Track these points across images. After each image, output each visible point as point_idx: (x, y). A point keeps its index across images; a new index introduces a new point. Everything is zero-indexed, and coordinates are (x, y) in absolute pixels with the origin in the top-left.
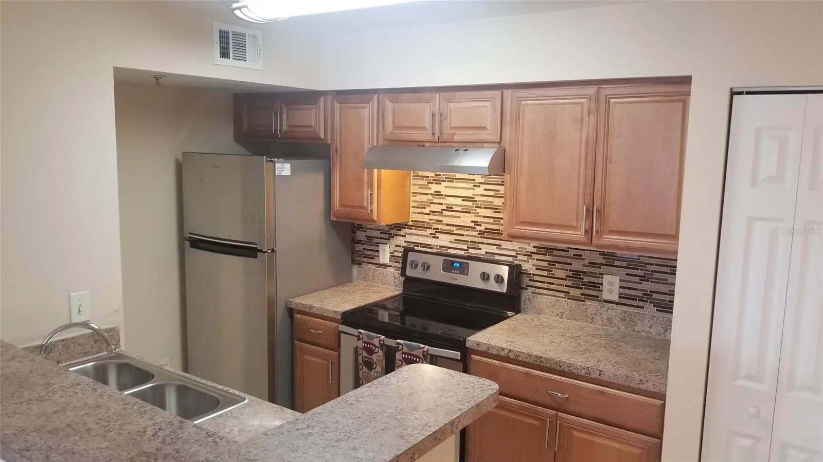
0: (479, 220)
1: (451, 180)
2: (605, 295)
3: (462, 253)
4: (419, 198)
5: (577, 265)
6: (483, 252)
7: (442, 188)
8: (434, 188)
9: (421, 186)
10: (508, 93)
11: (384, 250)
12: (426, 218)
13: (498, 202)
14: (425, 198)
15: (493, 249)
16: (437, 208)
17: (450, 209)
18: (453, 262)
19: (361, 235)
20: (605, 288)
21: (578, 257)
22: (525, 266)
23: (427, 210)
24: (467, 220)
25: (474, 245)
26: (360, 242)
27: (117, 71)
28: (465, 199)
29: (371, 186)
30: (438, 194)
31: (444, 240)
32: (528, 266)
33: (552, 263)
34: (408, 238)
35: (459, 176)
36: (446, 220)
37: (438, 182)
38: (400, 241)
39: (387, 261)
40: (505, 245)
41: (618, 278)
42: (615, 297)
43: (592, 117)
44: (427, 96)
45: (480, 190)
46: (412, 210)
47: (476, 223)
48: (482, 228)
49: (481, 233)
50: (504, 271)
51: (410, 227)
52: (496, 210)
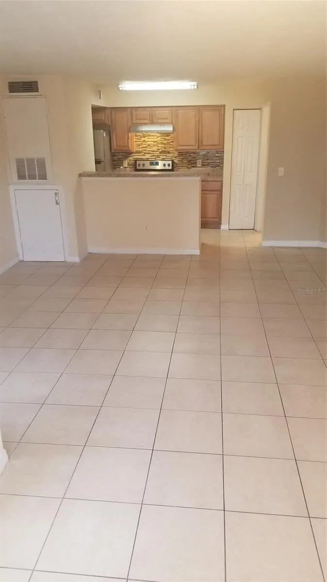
0: (159, 148)
1: (149, 136)
2: (198, 165)
3: (154, 159)
4: (137, 143)
5: (190, 158)
6: (161, 158)
7: (146, 139)
8: (143, 139)
9: (138, 139)
10: (173, 108)
11: (125, 162)
12: (141, 150)
13: (165, 142)
14: (140, 143)
15: (164, 157)
16: (145, 146)
17: (149, 145)
18: (153, 162)
19: (115, 158)
20: (198, 164)
21: (190, 156)
22: (175, 161)
23: (141, 147)
24: (155, 148)
25: (158, 157)
26: (114, 161)
27: (92, 105)
28: (154, 142)
29: (128, 139)
30: (144, 141)
31: (147, 156)
32: (176, 161)
33: (182, 159)
34: (134, 157)
35: (152, 134)
36: (148, 149)
37: (144, 137)
38: (131, 158)
39: (127, 166)
40: (168, 155)
41: (201, 160)
42: (201, 166)
43: (198, 115)
44: (147, 109)
45: (159, 139)
46: (135, 147)
47: (158, 149)
48: (161, 151)
49: (160, 152)
50: (170, 162)
51: (135, 153)
52: (164, 144)
